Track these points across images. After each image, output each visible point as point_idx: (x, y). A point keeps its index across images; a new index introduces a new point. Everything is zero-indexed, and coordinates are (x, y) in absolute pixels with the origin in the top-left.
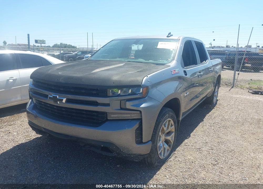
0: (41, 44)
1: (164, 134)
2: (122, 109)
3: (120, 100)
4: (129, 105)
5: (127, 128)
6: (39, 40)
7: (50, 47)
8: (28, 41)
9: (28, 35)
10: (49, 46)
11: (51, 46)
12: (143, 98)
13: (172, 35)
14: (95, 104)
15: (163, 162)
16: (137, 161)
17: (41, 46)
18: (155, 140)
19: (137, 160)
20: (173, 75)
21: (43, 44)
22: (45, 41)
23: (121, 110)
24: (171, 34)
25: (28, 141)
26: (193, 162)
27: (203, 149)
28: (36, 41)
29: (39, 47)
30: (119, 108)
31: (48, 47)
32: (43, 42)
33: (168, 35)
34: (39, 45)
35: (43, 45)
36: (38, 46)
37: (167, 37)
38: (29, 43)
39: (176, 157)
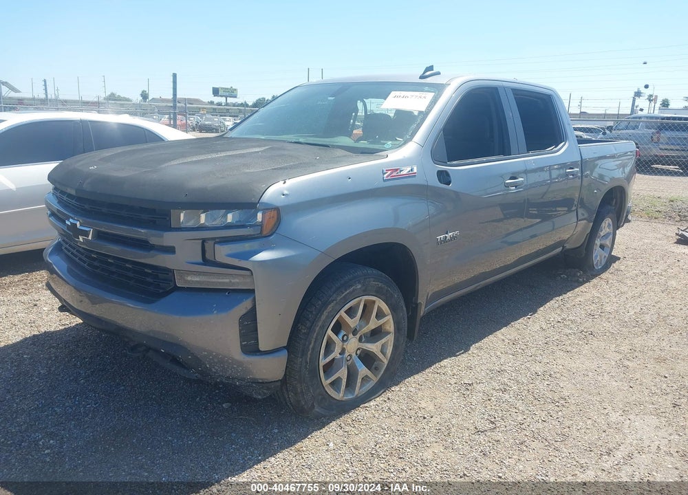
0: (226, 97)
1: (358, 336)
2: (206, 262)
3: (202, 239)
4: (222, 253)
5: (215, 312)
6: (222, 88)
7: (247, 105)
8: (172, 90)
9: (175, 76)
10: (245, 102)
11: (250, 104)
12: (264, 237)
13: (438, 73)
14: (144, 245)
15: (343, 408)
16: (260, 397)
17: (227, 104)
18: (308, 347)
19: (260, 394)
20: (384, 181)
21: (230, 97)
22: (235, 90)
23: (205, 265)
24: (435, 70)
25: (63, 328)
26: (425, 418)
27: (478, 387)
28: (216, 92)
29: (221, 105)
30: (200, 260)
31: (242, 105)
32: (231, 93)
33: (424, 73)
34: (223, 100)
35: (230, 100)
36: (219, 104)
37: (422, 77)
38: (175, 94)
39: (389, 399)
